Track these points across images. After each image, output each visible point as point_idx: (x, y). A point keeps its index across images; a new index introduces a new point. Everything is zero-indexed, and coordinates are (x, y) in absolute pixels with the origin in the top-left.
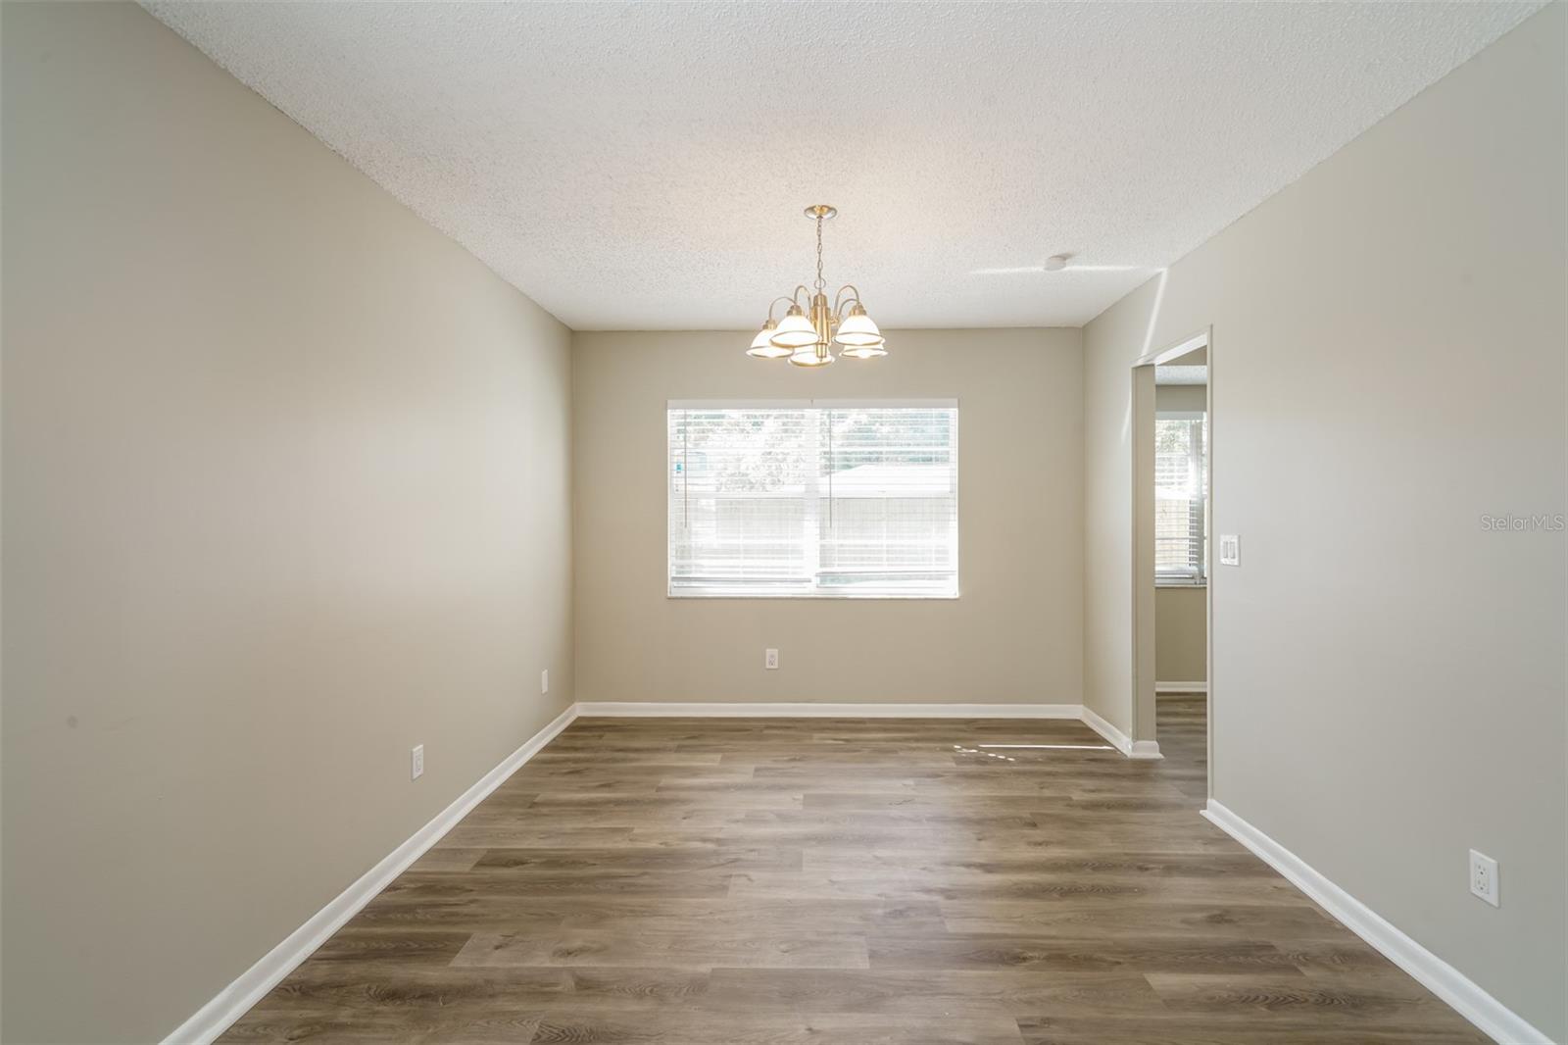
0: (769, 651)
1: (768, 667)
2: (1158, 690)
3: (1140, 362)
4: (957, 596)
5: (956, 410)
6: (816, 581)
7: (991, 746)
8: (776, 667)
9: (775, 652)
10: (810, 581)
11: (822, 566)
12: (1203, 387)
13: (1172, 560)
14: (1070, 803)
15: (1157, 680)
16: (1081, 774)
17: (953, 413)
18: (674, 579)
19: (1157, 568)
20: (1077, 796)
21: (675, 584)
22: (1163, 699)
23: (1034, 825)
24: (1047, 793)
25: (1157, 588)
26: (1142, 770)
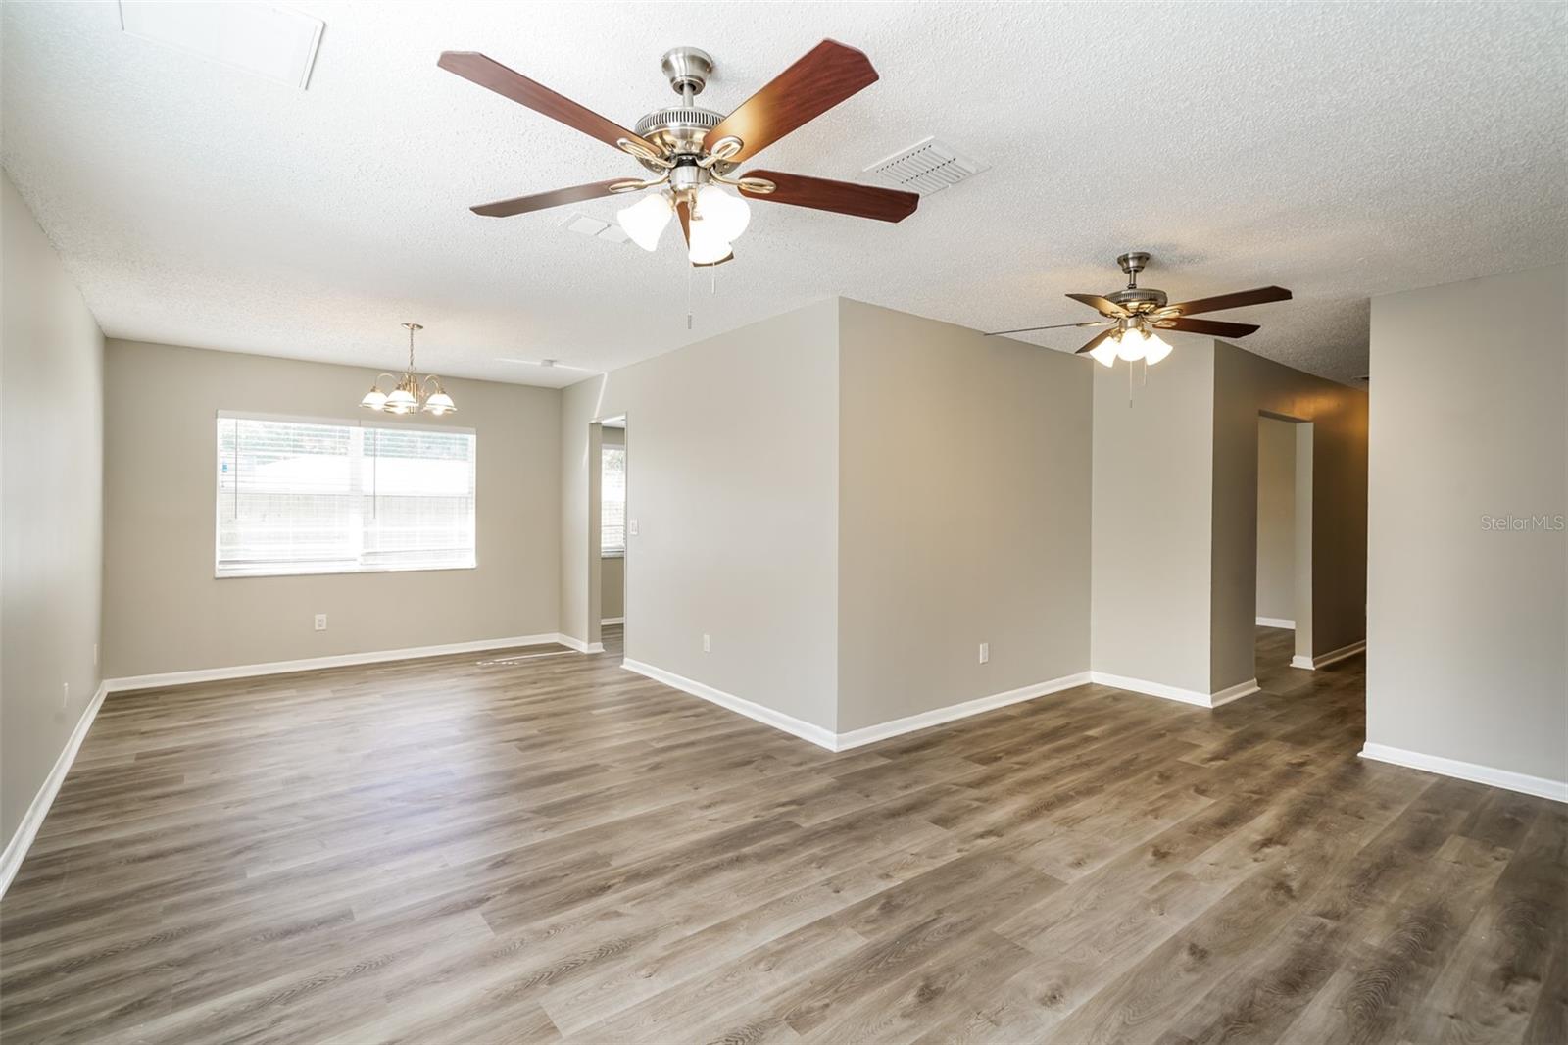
0: (318, 617)
1: (317, 628)
2: (603, 624)
3: (593, 421)
4: (474, 566)
5: (475, 436)
6: (360, 559)
7: (503, 660)
8: (324, 628)
9: (324, 616)
10: (355, 560)
11: (364, 548)
12: (624, 429)
13: (610, 541)
14: (553, 673)
15: (602, 618)
16: (558, 663)
17: (472, 439)
18: (221, 562)
19: (603, 545)
20: (557, 670)
21: (221, 567)
22: (605, 629)
23: (535, 683)
24: (540, 672)
25: (603, 558)
26: (593, 657)
